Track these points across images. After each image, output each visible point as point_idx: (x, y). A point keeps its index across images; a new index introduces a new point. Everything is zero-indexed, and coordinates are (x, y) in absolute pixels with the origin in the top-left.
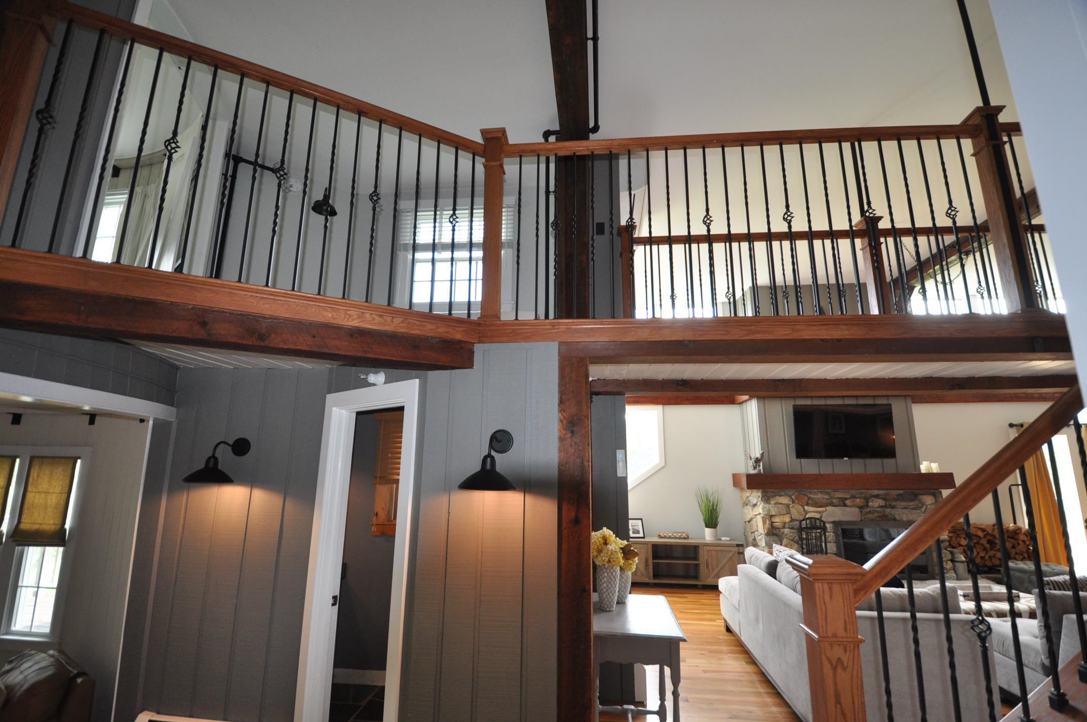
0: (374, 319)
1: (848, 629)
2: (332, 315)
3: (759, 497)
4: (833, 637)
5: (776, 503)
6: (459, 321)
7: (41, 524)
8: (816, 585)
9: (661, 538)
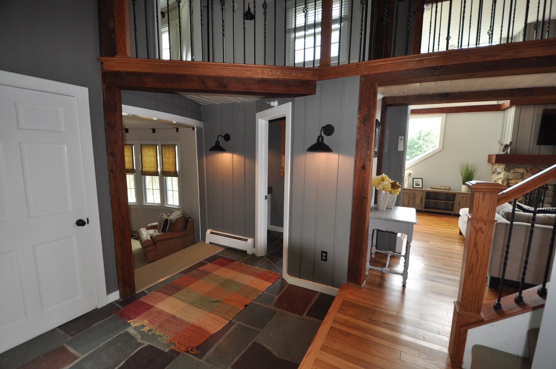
0: (268, 73)
1: (489, 215)
2: (251, 73)
3: (503, 168)
4: (479, 218)
5: (514, 172)
6: (309, 69)
7: (169, 169)
8: (476, 194)
9: (433, 189)
